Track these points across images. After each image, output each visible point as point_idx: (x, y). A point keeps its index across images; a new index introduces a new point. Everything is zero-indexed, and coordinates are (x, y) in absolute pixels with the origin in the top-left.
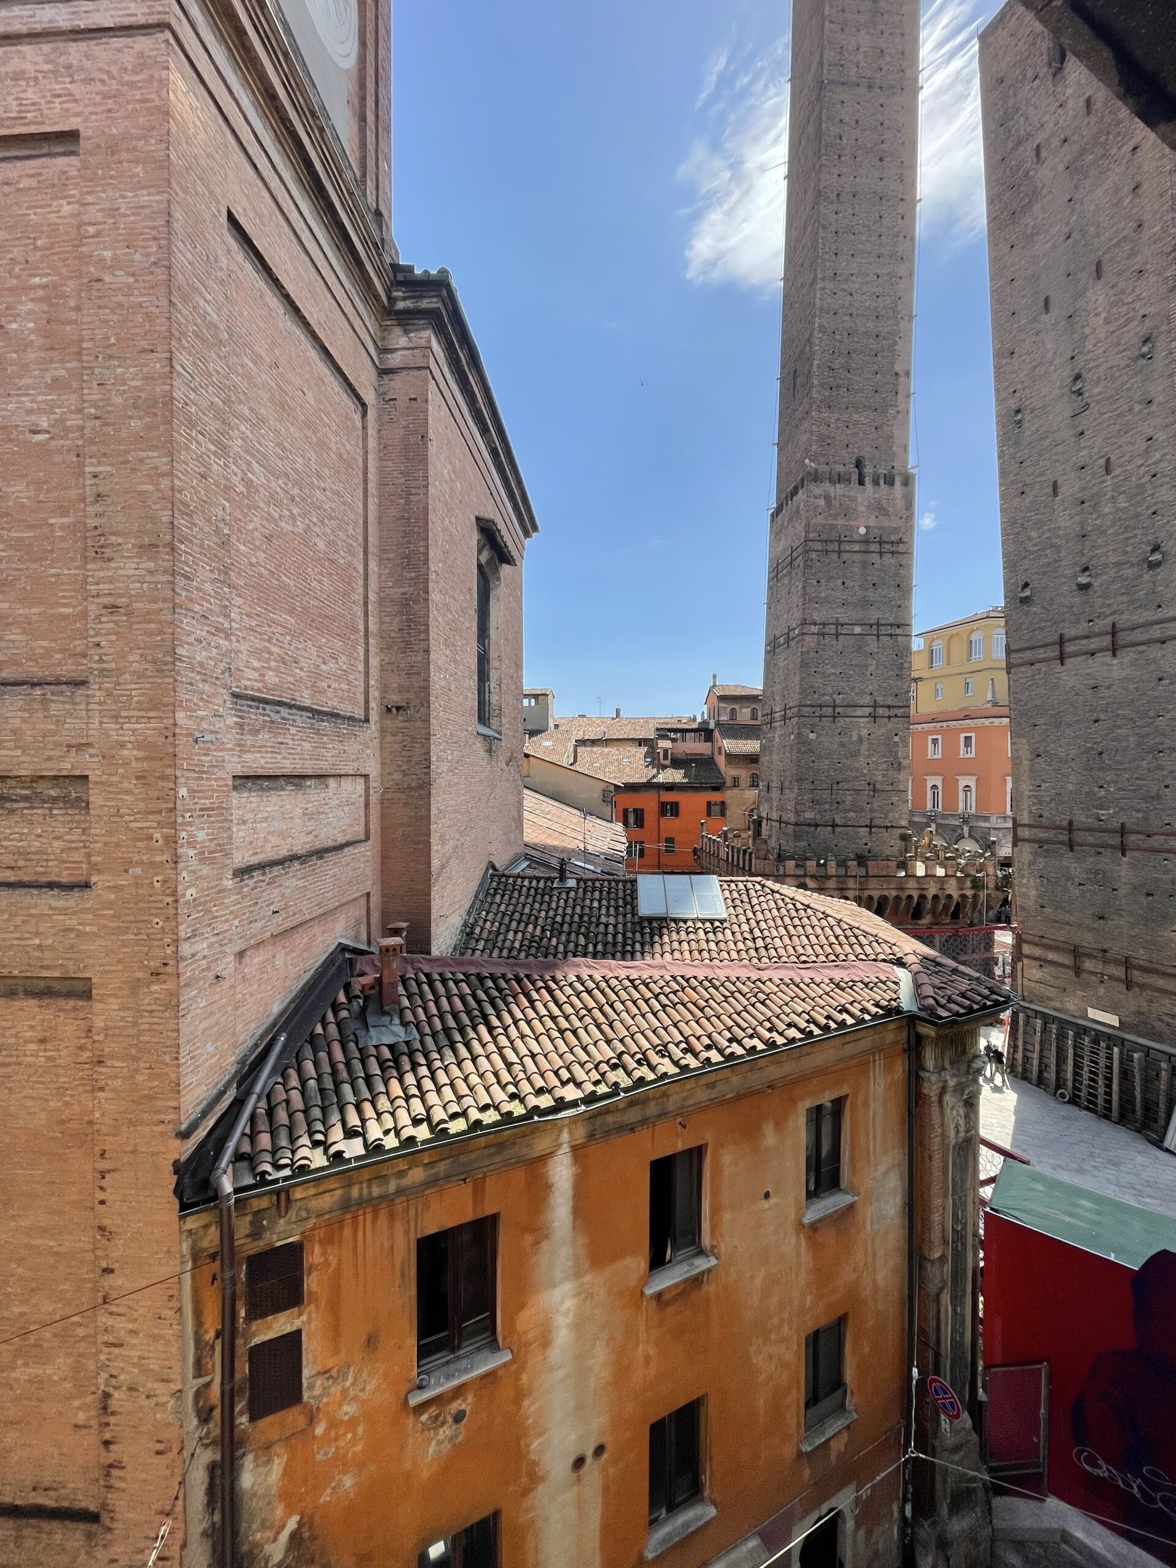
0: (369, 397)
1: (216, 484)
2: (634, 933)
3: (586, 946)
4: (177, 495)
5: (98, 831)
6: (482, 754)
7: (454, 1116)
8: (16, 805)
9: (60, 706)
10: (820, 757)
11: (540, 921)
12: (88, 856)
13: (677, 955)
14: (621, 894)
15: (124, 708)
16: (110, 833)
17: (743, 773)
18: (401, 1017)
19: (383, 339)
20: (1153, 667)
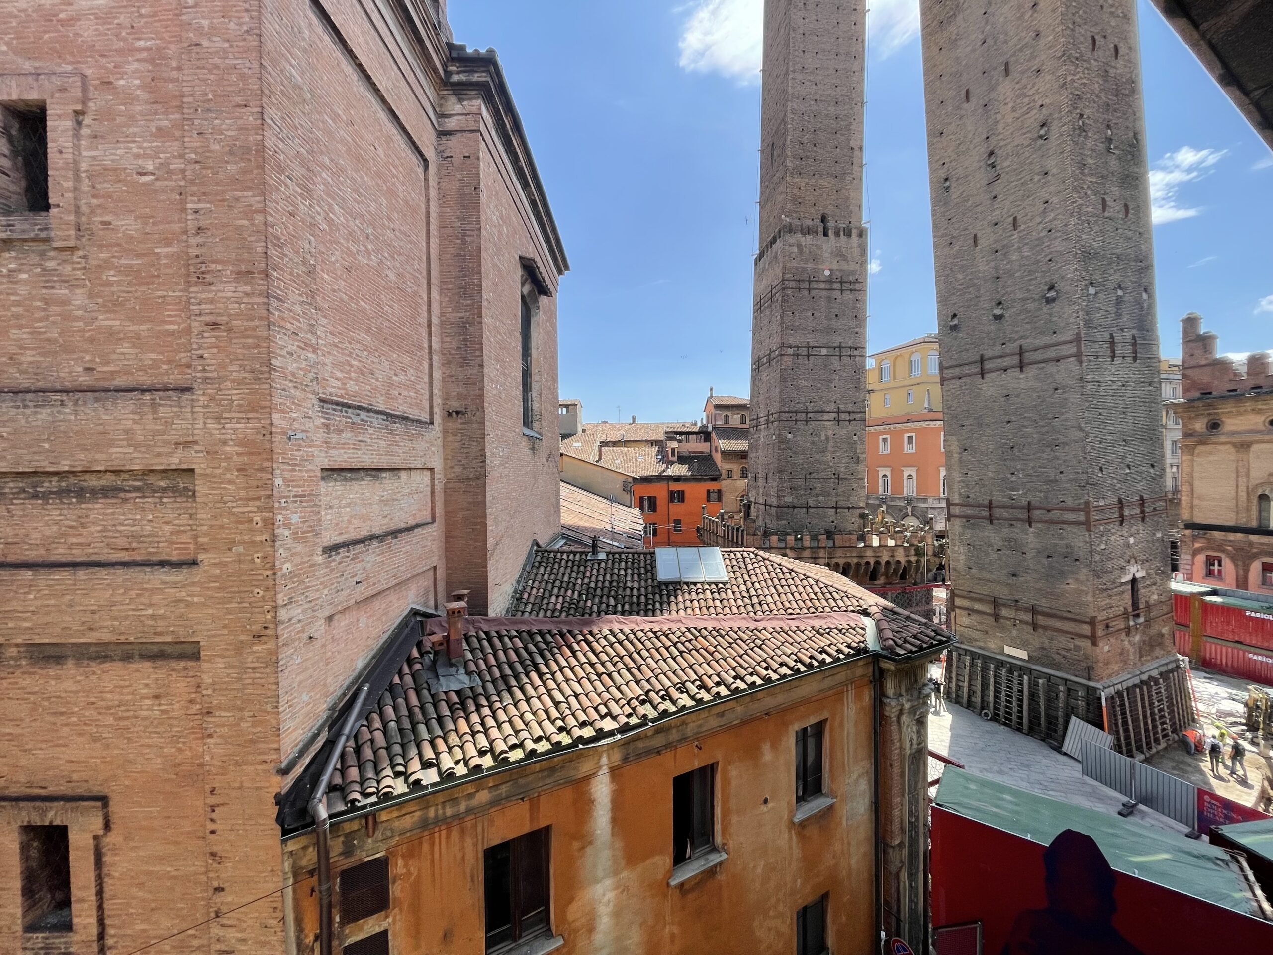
0: (430, 154)
1: (303, 221)
2: (654, 594)
3: (616, 606)
4: (270, 229)
5: (204, 516)
6: (527, 451)
7: (513, 747)
8: (129, 495)
9: (168, 409)
10: (795, 453)
11: (577, 587)
12: (196, 537)
13: (689, 611)
14: (642, 564)
15: (225, 411)
16: (215, 517)
17: (736, 467)
18: (466, 667)
19: (441, 106)
20: (1050, 380)
